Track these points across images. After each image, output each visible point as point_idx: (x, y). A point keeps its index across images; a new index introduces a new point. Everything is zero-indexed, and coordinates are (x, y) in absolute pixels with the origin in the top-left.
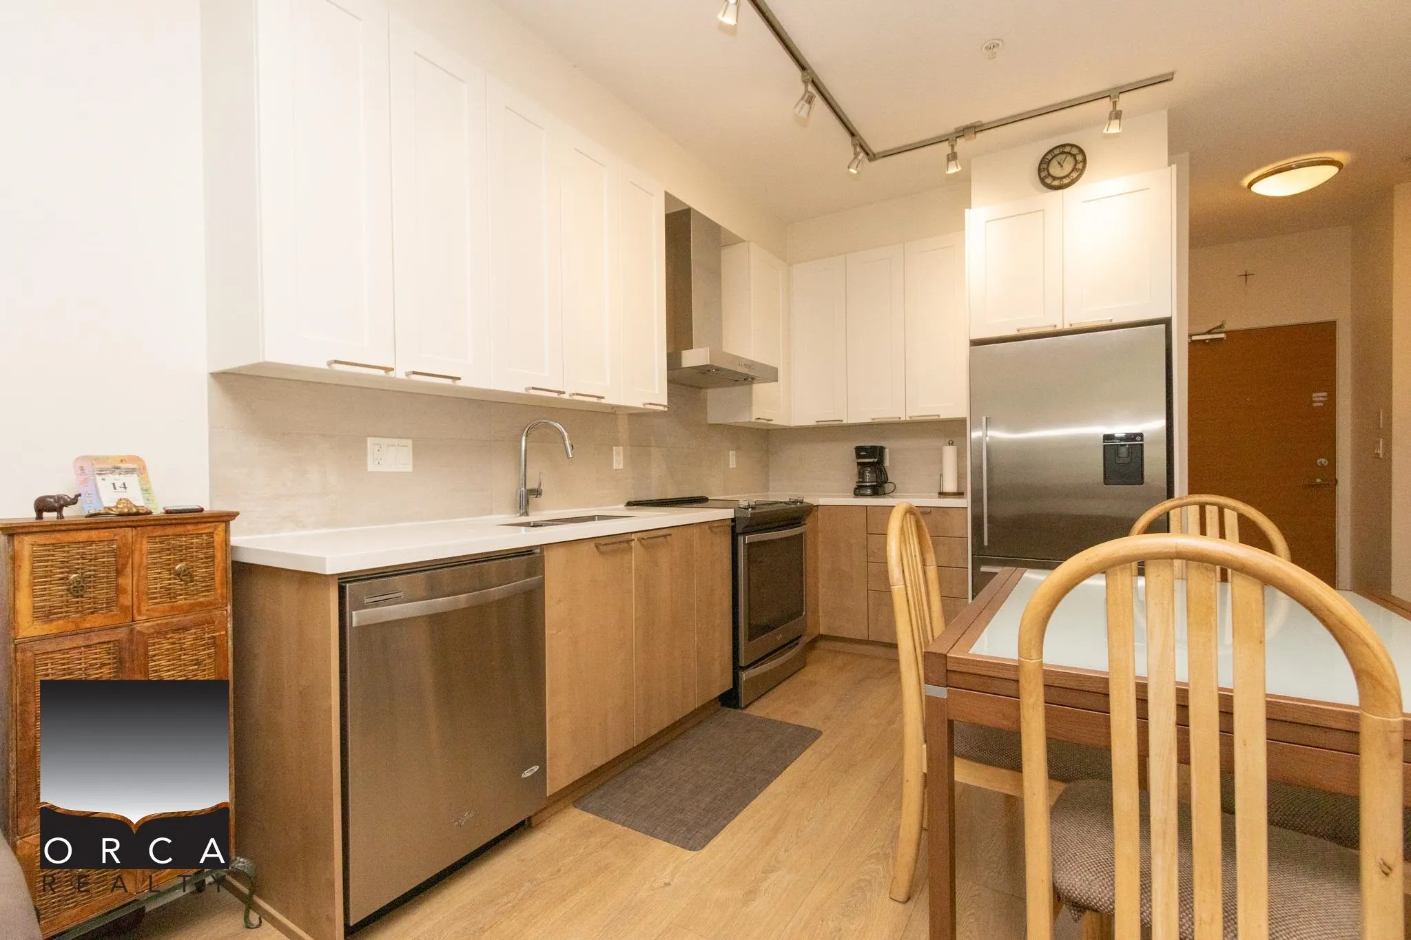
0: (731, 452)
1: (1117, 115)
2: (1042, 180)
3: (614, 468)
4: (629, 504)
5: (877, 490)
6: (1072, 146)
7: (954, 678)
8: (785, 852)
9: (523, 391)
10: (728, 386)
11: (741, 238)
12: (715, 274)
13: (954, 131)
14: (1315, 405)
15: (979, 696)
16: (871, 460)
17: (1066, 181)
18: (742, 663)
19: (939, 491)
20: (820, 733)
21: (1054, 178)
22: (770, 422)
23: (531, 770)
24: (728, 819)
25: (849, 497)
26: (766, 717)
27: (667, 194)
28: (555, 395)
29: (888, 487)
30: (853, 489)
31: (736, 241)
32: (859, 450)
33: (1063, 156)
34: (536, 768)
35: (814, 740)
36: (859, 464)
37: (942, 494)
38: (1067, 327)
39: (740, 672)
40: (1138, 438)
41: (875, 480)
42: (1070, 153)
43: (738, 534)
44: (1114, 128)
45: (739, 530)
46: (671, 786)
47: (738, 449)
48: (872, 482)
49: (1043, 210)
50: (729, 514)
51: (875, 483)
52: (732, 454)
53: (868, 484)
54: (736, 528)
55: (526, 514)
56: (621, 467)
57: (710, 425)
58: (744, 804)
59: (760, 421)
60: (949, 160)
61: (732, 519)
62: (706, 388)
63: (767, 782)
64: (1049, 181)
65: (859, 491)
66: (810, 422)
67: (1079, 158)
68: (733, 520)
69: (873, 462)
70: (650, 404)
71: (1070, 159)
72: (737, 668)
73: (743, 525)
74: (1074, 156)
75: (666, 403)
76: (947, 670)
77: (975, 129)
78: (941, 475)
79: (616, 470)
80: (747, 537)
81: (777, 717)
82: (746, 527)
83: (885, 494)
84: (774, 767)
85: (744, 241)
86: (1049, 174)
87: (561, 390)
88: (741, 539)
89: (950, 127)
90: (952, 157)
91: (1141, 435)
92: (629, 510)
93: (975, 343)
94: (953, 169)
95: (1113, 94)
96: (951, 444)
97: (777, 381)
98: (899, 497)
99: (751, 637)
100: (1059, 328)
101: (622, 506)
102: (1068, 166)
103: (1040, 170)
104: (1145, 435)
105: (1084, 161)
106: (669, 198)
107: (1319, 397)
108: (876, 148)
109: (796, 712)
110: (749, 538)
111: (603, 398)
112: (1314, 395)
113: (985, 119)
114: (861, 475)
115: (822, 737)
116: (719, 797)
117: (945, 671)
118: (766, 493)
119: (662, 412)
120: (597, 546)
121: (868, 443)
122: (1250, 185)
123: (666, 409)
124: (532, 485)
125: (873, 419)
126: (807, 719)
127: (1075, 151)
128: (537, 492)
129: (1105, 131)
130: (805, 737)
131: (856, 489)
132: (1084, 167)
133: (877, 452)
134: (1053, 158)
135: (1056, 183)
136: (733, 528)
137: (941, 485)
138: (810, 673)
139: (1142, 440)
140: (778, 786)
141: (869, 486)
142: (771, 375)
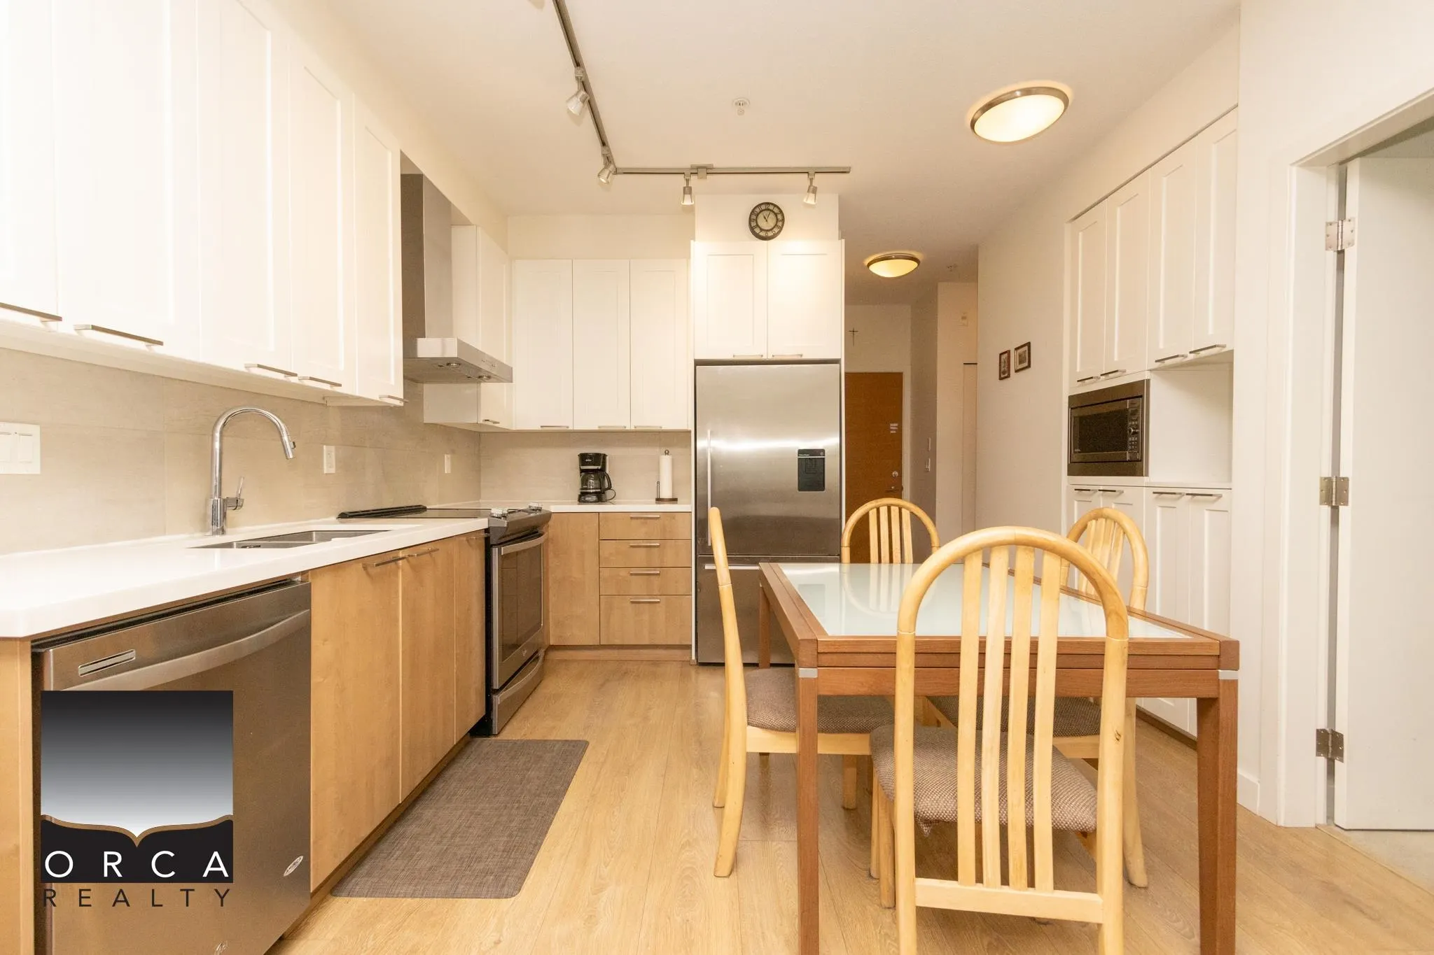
0: (446, 456)
1: (814, 190)
2: (752, 229)
3: (325, 472)
4: (343, 516)
5: (600, 497)
6: (775, 206)
7: (824, 659)
8: (606, 867)
9: (242, 369)
10: (462, 382)
11: (469, 221)
12: (446, 255)
13: (690, 167)
14: (892, 432)
15: (834, 670)
16: (595, 467)
17: (770, 234)
18: (496, 686)
19: (656, 497)
20: (586, 744)
21: (762, 230)
22: (496, 425)
23: (294, 864)
24: (534, 854)
25: (572, 504)
26: (524, 738)
27: (402, 153)
28: (281, 377)
29: (609, 494)
30: (577, 497)
31: (466, 223)
32: (583, 457)
33: (768, 212)
34: (299, 860)
35: (584, 751)
36: (582, 471)
37: (659, 500)
38: (770, 358)
39: (494, 696)
40: (822, 453)
41: (598, 486)
42: (772, 211)
43: (492, 545)
44: (810, 200)
45: (493, 541)
46: (454, 835)
47: (453, 452)
48: (597, 489)
49: (753, 255)
50: (482, 523)
51: (599, 490)
52: (447, 459)
53: (592, 491)
54: (488, 541)
55: (223, 531)
56: (333, 470)
57: (425, 424)
58: (544, 833)
59: (487, 423)
60: (684, 193)
61: (485, 529)
62: (423, 383)
63: (556, 805)
64: (757, 231)
65: (583, 497)
66: (535, 426)
67: (780, 217)
68: (487, 530)
69: (598, 469)
70: (390, 397)
71: (772, 216)
72: (489, 691)
73: (499, 535)
74: (776, 215)
75: (401, 396)
76: (818, 653)
77: (708, 170)
78: (658, 483)
79: (326, 474)
80: (502, 548)
81: (537, 736)
82: (500, 538)
83: (606, 501)
84: (558, 787)
85: (470, 224)
86: (757, 225)
87: (292, 371)
88: (495, 551)
89: (686, 162)
90: (688, 190)
91: (823, 451)
92: (342, 523)
93: (698, 363)
94: (687, 202)
95: (809, 172)
96: (667, 453)
97: (512, 382)
98: (620, 503)
99: (503, 656)
100: (765, 358)
101: (334, 518)
102: (771, 222)
103: (750, 220)
104: (826, 452)
105: (783, 220)
106: (404, 160)
107: (894, 426)
108: (620, 162)
109: (554, 728)
110: (505, 550)
111: (340, 385)
112: (891, 425)
113: (718, 163)
114: (584, 482)
115: (590, 747)
116: (515, 833)
117: (816, 654)
118: (477, 501)
119: (396, 407)
120: (365, 568)
121: (591, 450)
122: (869, 264)
123: (402, 404)
124: (229, 493)
125: (599, 427)
126: (566, 730)
127: (776, 210)
128: (237, 503)
129: (805, 201)
130: (574, 751)
131: (580, 496)
132: (783, 225)
133: (599, 459)
134: (761, 212)
135: (762, 234)
136: (487, 539)
137: (658, 492)
138: (551, 686)
139: (824, 455)
140: (569, 804)
141: (593, 493)
142: (504, 375)
